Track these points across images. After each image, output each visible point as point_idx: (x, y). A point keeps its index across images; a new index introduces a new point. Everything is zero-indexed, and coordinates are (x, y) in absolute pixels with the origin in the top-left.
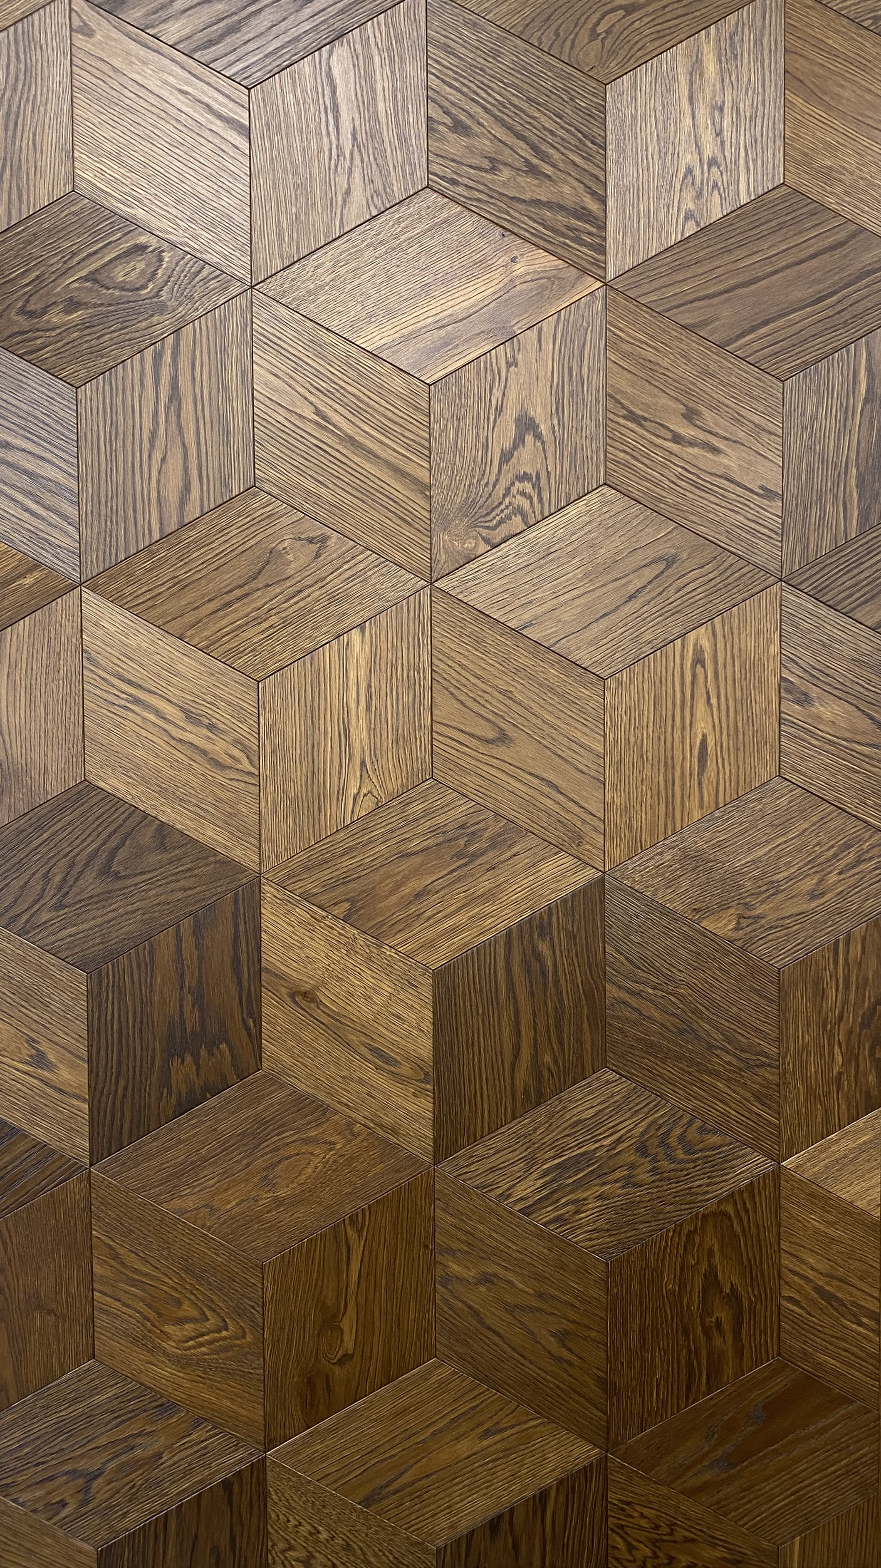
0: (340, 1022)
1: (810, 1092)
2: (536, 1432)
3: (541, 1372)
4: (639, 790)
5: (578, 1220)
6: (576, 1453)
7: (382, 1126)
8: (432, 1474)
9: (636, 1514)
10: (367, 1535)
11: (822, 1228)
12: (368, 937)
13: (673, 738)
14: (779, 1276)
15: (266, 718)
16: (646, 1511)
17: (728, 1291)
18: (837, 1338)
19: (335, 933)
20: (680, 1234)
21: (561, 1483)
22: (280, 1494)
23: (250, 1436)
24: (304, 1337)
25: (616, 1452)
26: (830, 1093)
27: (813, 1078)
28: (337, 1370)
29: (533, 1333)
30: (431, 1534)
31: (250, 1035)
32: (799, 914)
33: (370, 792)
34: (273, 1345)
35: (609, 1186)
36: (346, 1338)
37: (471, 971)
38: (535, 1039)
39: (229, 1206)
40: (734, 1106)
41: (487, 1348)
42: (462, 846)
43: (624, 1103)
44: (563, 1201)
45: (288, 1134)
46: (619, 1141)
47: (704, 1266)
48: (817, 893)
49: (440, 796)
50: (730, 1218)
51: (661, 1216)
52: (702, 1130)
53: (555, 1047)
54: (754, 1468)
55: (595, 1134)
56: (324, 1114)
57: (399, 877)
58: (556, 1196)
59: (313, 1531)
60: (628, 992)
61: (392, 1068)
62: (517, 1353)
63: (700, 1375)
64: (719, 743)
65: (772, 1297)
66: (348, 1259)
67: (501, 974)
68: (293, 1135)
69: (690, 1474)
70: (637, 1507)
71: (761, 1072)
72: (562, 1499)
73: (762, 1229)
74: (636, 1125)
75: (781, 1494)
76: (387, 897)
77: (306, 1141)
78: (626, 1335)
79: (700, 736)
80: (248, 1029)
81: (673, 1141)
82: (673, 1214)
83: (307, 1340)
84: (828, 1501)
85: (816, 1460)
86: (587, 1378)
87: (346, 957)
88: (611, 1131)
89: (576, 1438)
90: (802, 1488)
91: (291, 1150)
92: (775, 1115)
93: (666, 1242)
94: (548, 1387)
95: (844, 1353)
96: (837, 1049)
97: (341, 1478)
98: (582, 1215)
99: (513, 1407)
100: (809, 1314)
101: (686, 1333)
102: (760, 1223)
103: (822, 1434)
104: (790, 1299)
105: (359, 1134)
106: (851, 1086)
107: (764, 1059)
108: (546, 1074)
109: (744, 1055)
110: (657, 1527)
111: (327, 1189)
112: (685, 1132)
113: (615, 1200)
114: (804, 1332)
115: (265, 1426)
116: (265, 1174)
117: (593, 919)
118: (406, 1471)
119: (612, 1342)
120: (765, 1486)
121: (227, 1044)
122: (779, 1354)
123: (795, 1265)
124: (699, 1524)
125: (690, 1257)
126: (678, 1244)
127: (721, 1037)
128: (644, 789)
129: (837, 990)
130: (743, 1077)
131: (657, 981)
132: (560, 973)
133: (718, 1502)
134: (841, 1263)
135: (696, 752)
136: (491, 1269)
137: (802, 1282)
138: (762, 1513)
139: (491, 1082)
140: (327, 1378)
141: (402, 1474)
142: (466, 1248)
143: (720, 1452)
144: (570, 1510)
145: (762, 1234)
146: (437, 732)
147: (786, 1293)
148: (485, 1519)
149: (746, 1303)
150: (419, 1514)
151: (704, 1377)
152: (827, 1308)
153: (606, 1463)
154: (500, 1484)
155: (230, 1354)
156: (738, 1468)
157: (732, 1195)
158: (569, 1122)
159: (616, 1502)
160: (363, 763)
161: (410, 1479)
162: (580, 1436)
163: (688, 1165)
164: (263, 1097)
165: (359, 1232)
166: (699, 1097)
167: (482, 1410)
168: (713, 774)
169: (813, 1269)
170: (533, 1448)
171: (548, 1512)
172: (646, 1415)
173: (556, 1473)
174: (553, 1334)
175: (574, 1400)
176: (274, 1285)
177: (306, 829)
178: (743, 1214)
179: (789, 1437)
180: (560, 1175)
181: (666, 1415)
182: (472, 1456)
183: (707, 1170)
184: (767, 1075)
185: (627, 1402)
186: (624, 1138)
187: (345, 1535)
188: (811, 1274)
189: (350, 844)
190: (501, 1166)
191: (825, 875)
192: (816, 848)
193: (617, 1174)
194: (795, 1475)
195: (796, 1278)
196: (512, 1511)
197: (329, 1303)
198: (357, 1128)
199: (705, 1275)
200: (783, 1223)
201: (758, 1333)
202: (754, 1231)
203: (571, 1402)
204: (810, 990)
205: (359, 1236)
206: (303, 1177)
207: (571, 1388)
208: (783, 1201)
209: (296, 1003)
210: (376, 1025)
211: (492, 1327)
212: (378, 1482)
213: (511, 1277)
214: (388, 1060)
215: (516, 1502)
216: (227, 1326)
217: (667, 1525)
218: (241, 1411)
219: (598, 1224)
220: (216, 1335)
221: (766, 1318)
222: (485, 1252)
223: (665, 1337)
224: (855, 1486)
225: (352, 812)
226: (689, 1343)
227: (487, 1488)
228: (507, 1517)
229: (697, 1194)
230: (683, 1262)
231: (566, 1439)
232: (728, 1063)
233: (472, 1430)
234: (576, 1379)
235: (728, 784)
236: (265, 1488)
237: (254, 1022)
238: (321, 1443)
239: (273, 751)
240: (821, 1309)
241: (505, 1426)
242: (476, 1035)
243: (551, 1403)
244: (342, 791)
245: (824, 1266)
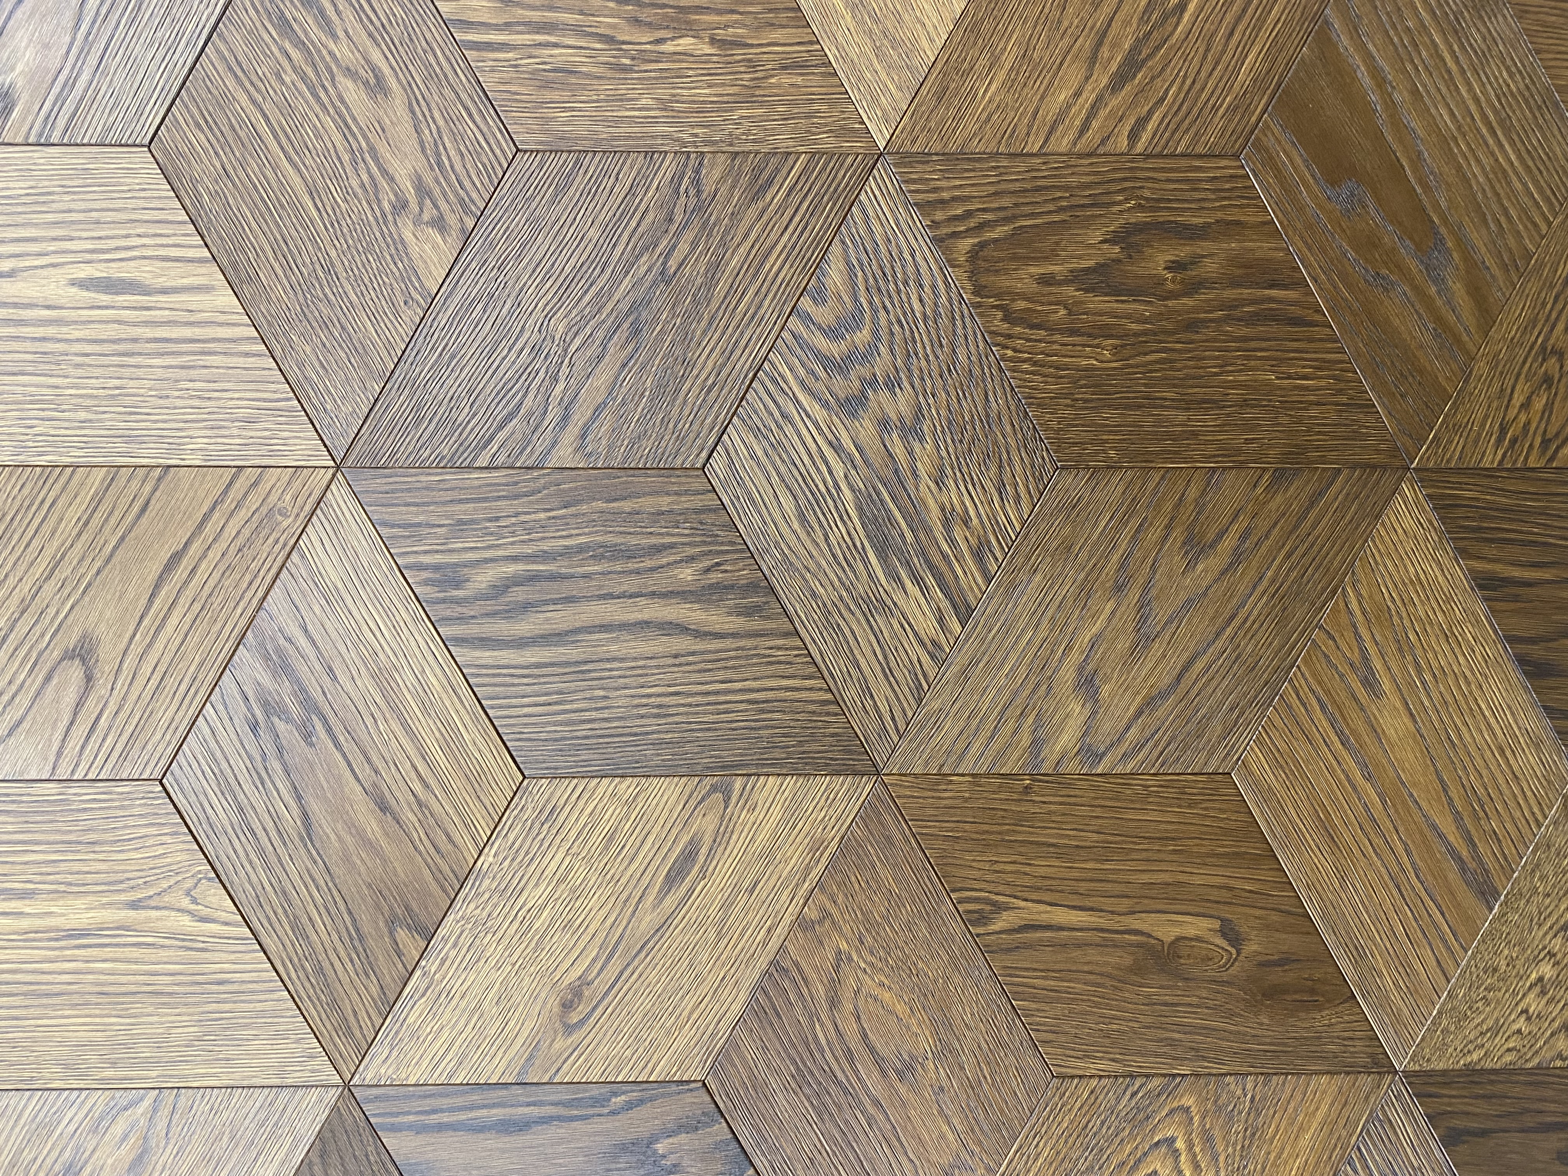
0: (618, 943)
1: (748, 98)
2: (1370, 597)
3: (1260, 589)
4: (179, 403)
5: (981, 522)
6: (1408, 522)
7: (808, 870)
8: (1442, 781)
9: (1523, 418)
10: (1548, 895)
11: (1002, 75)
12: (461, 895)
13: (78, 340)
14: (1090, 155)
15: (52, 1075)
16: (1518, 399)
17: (1117, 249)
18: (1207, 50)
19: (453, 953)
20: (1009, 336)
21: (1463, 553)
22: (1471, 1047)
23: (1367, 1098)
24: (1190, 1005)
25: (1408, 453)
26: (749, 60)
27: (720, 90)
28: (1251, 947)
29: (1189, 601)
30: (1549, 782)
31: (641, 1102)
32: (413, 112)
33: (188, 893)
34: (1204, 1058)
35: (919, 464)
36: (1191, 932)
37: (526, 710)
38: (653, 594)
39: (950, 1136)
40: (773, 236)
41: (1214, 683)
42: (290, 727)
43: (767, 439)
44: (945, 547)
45: (821, 1036)
46: (837, 448)
47: (1070, 292)
48: (372, 81)
49: (195, 765)
50: (982, 245)
51: (977, 371)
52: (819, 298)
53: (665, 561)
54: (1443, 204)
55: (823, 490)
56: (786, 971)
57: (348, 839)
58: (937, 559)
59: (1538, 989)
60: (563, 428)
61: (704, 850)
62: (1224, 629)
63: (1271, 300)
64: (90, 257)
65: (1131, 168)
66: (1048, 927)
67: (532, 655)
68: (822, 1025)
69: (1452, 318)
70: (1512, 413)
71: (708, 188)
72: (1491, 551)
73: (1003, 186)
74: (808, 416)
75: (1493, 154)
76: (384, 861)
77: (834, 1003)
78: (1195, 434)
79: (74, 290)
80: (630, 1106)
81: (835, 349)
82: (972, 348)
83: (1195, 1000)
84: (1508, 69)
85: (1433, 91)
86: (1273, 505)
87: (499, 934)
88: (818, 461)
89: (1383, 524)
90: (1484, 116)
91: (850, 1029)
92: (790, 161)
93: (1025, 361)
94: (1287, 575)
95: (1237, 36)
96: (668, 47)
97: (1445, 942)
98: (972, 512)
99: (1324, 636)
100: (1162, 99)
101: (1192, 326)
102: (992, 189)
103: (1384, 79)
104: (1134, 136)
105: (823, 909)
106: (736, 22)
107: (686, 180)
108: (715, 577)
109: (678, 218)
110: (1547, 380)
111: (920, 965)
112: (820, 328)
113: (944, 453)
114: (1195, 110)
115: (1348, 1073)
116: (892, 1074)
117: (427, 488)
118: (1435, 827)
119: (1208, 458)
120: (1478, 182)
121: (657, 1141)
122: (1237, 157)
123: (1069, 128)
124: (1544, 304)
125: (1053, 317)
126: (1028, 340)
127: (644, 258)
128: (177, 394)
129: (556, 45)
130: (718, 221)
131: (541, 374)
132: (528, 550)
133: (1505, 268)
134: (1066, 40)
135: (105, 299)
136: (1068, 674)
137: (1103, 113)
138: (1528, 189)
139: (729, 674)
140: (1261, 964)
141: (1441, 836)
142: (1030, 720)
143: (1413, 265)
144: (1512, 536)
145: (1011, 187)
146: (73, 772)
147: (1123, 144)
148: (1525, 688)
149: (1141, 217)
150: (1512, 804)
151: (1274, 293)
152: (1151, 68)
153: (1427, 470)
154: (1461, 659)
155: (1217, 1133)
156: (1443, 230)
157: (938, 241)
158: (803, 536)
159: (1500, 453)
160: (134, 905)
161: (1450, 819)
162: (1378, 516)
163: (883, 322)
164: (752, 1077)
165: (999, 908)
166: (757, 300)
167: (1328, 692)
168: (148, 267)
169: (1077, 94)
170: (1398, 602)
171: (1516, 574)
172: (1344, 399)
173: (1446, 562)
174: (1190, 566)
175: (1314, 527)
176: (1096, 1058)
177: (259, 1006)
178: (972, 223)
179: (1389, 138)
180: (900, 553)
181: (1342, 362)
182: (1409, 710)
183: (892, 286)
184: (716, 174)
185: (1319, 433)
186: (830, 437)
187: (1546, 934)
188: (1089, 97)
189: (288, 928)
190: (881, 657)
191: (339, 66)
192: (287, 79)
193: (899, 450)
194: (1459, 128)
195: (1095, 124)
196: (1511, 640)
197: (1128, 961)
198: (811, 912)
199: (1086, 291)
200: (992, 148)
201: (1197, 195)
202: (1006, 202)
203: (1315, 533)
204: (555, 96)
205: (1007, 909)
206: (899, 1008)
207: (1291, 532)
208: (952, 148)
209: (582, 1022)
210: (624, 880)
211: (1175, 673)
212: (1453, 875)
213: (1086, 637)
214: (689, 856)
215: (1495, 631)
216: (1166, 1140)
217: (1544, 360)
218: (1320, 1115)
219: (988, 485)
220: (1183, 1158)
221: (1168, 180)
222: (1038, 685)
223: (1200, 364)
224: (1481, 18)
225: (227, 924)
226: (1211, 321)
227: (1468, 684)
228: (1523, 648)
229: (936, 304)
230: (1061, 332)
231: (1383, 542)
232: (694, 245)
233: (1362, 709)
234: (1276, 524)
235: (165, 241)
236: (1460, 1073)
237: (615, 1094)
238: (1381, 975)
239: (114, 1064)
240: (1153, 78)
241: (1356, 651)
242: (644, 701)
243: (1317, 569)
244: (186, 941)
245: (1073, 74)
